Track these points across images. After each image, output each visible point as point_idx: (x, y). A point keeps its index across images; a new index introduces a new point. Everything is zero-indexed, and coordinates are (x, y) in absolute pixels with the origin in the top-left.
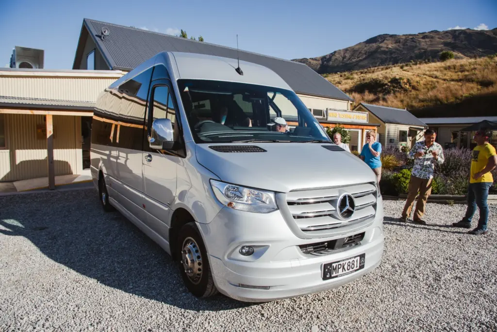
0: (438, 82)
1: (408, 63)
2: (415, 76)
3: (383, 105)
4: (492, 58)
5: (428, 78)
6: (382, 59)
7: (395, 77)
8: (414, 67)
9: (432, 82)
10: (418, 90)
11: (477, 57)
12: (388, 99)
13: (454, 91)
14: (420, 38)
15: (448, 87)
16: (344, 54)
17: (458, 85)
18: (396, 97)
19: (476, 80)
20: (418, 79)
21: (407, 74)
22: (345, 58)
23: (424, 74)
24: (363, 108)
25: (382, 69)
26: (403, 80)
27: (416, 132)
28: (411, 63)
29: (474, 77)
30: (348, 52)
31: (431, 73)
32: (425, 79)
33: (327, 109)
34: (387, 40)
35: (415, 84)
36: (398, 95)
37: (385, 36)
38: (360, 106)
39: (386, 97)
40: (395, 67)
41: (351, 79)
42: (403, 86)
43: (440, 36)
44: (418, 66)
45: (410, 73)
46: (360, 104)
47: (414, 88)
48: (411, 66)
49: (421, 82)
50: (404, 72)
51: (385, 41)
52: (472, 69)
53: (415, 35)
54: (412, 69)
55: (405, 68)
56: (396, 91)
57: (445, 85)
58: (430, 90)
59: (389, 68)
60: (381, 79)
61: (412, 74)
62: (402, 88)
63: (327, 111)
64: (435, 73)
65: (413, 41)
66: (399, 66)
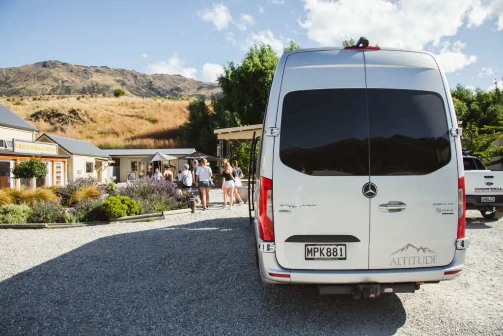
0: (113, 116)
1: (84, 95)
2: (92, 109)
3: (61, 136)
4: (155, 100)
5: (105, 112)
6: (53, 86)
7: (73, 107)
8: (91, 99)
9: (108, 115)
10: (95, 122)
11: (145, 98)
12: (66, 130)
13: (128, 126)
14: (92, 71)
15: (123, 122)
16: (7, 74)
17: (131, 120)
18: (75, 127)
19: (145, 117)
20: (95, 111)
21: (85, 106)
22: (8, 79)
23: (101, 108)
24: (48, 139)
25: (58, 98)
26: (81, 111)
27: (101, 163)
28: (87, 96)
29: (143, 115)
30: (12, 72)
31: (107, 107)
32: (101, 113)
33: (13, 139)
34: (58, 67)
35: (93, 116)
36: (77, 126)
37: (56, 62)
38: (44, 136)
39: (64, 127)
40: (71, 97)
41: (22, 105)
42: (81, 117)
43: (111, 73)
44: (94, 98)
45: (86, 105)
46: (44, 134)
47: (92, 120)
48: (87, 99)
49: (98, 115)
50: (82, 104)
51: (56, 68)
52: (141, 107)
53: (87, 67)
54: (89, 101)
55: (82, 99)
56: (74, 122)
57: (120, 119)
58: (107, 122)
59: (65, 97)
60: (58, 108)
61: (89, 106)
62: (80, 119)
63: (13, 142)
64: (110, 107)
65: (86, 73)
66: (75, 97)
